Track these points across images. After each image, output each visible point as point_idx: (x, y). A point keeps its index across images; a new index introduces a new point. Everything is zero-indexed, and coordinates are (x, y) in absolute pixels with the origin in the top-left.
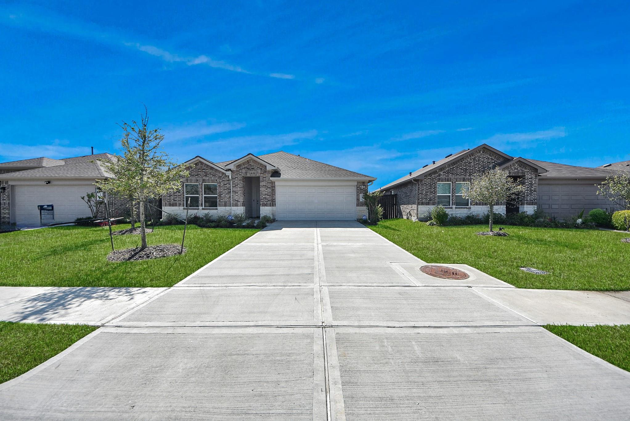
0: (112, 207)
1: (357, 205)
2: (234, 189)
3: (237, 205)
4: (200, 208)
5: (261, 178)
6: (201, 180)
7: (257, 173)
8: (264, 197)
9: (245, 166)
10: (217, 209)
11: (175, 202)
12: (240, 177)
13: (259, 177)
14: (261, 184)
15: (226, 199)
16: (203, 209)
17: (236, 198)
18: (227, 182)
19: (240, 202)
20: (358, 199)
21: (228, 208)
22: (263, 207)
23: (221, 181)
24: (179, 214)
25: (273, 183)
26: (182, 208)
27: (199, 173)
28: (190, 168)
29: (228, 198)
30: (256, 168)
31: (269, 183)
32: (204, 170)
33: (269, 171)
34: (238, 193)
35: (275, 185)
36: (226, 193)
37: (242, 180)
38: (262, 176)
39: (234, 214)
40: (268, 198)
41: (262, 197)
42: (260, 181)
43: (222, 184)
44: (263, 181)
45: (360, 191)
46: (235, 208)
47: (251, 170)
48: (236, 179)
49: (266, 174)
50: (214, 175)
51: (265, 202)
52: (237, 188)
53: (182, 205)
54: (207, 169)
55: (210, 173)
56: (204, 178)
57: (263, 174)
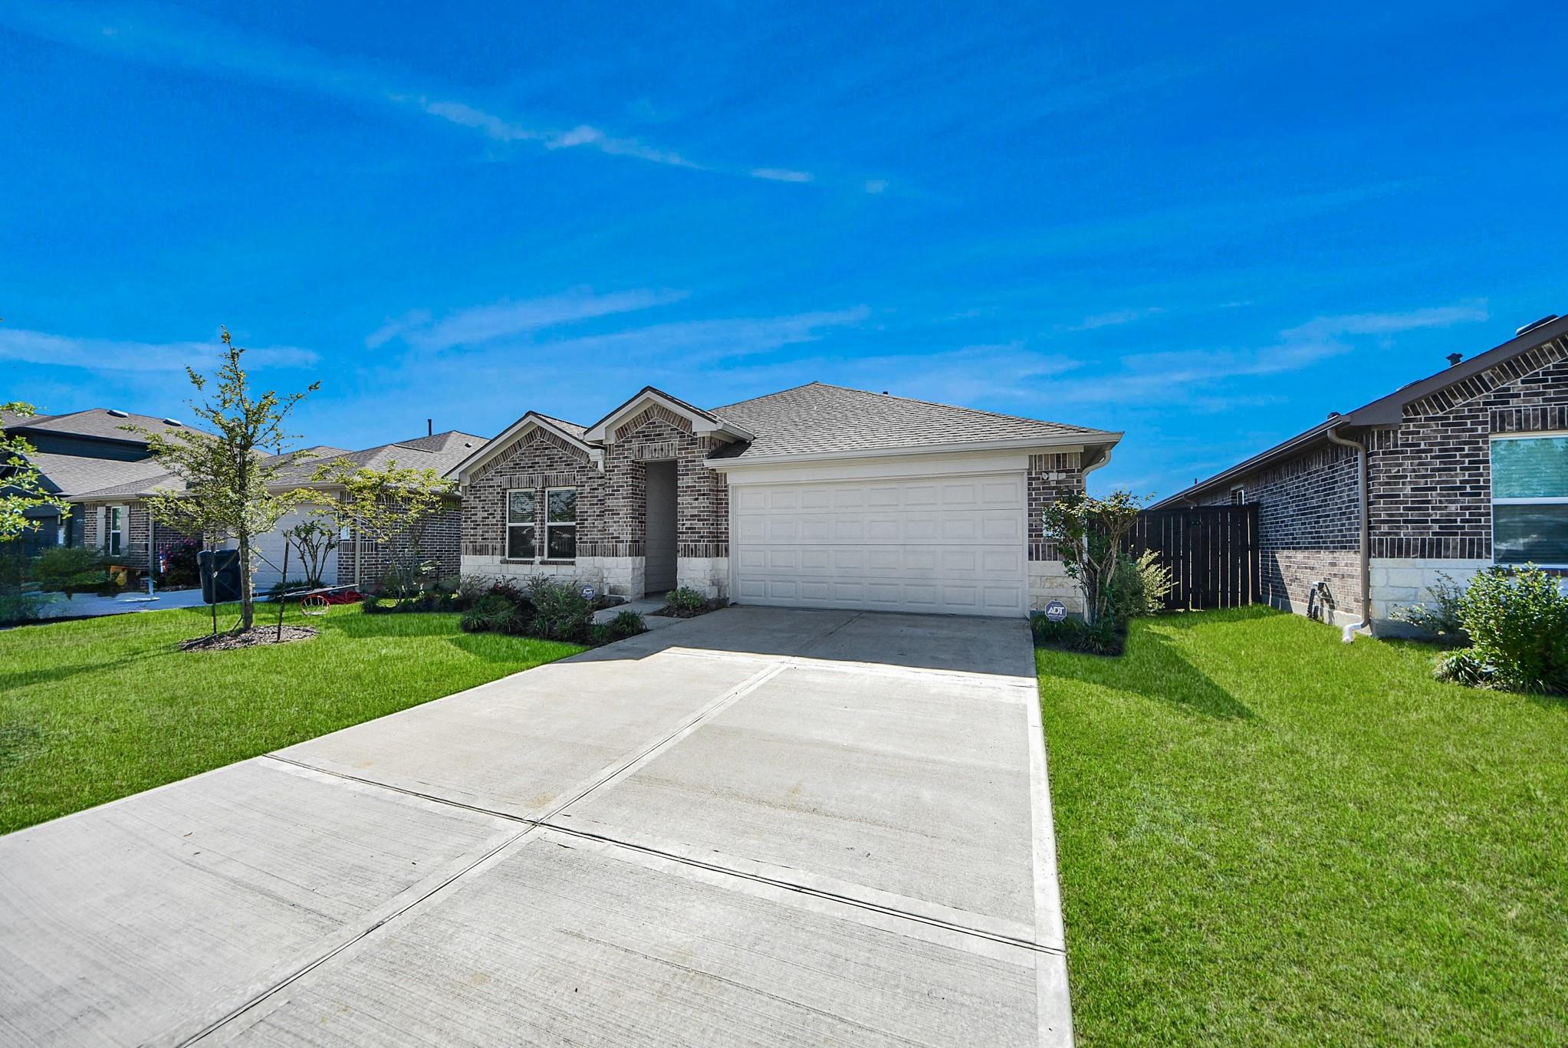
0: (377, 554)
1: (1030, 554)
3: (615, 554)
4: (538, 559)
5: (681, 463)
6: (541, 480)
7: (669, 448)
8: (688, 524)
9: (639, 429)
10: (573, 563)
11: (484, 543)
12: (625, 465)
13: (674, 464)
14: (680, 483)
15: (595, 535)
16: (542, 563)
17: (613, 529)
18: (600, 481)
19: (623, 542)
20: (1035, 529)
21: (598, 560)
22: (686, 559)
23: (583, 479)
24: (492, 576)
25: (716, 477)
26: (498, 558)
27: (536, 459)
28: (518, 448)
29: (599, 531)
30: (667, 432)
31: (701, 478)
32: (547, 452)
33: (704, 438)
34: (619, 514)
35: (725, 483)
36: (597, 516)
37: (629, 474)
38: (683, 458)
39: (609, 581)
40: (699, 528)
41: (683, 524)
42: (677, 475)
43: (587, 489)
44: (688, 475)
45: (1046, 494)
46: (609, 561)
47: (654, 439)
48: (614, 471)
49: (696, 448)
50: (568, 465)
51: (691, 541)
52: (616, 499)
53: (498, 551)
54: (553, 448)
55: (561, 458)
56: (547, 473)
57: (688, 449)
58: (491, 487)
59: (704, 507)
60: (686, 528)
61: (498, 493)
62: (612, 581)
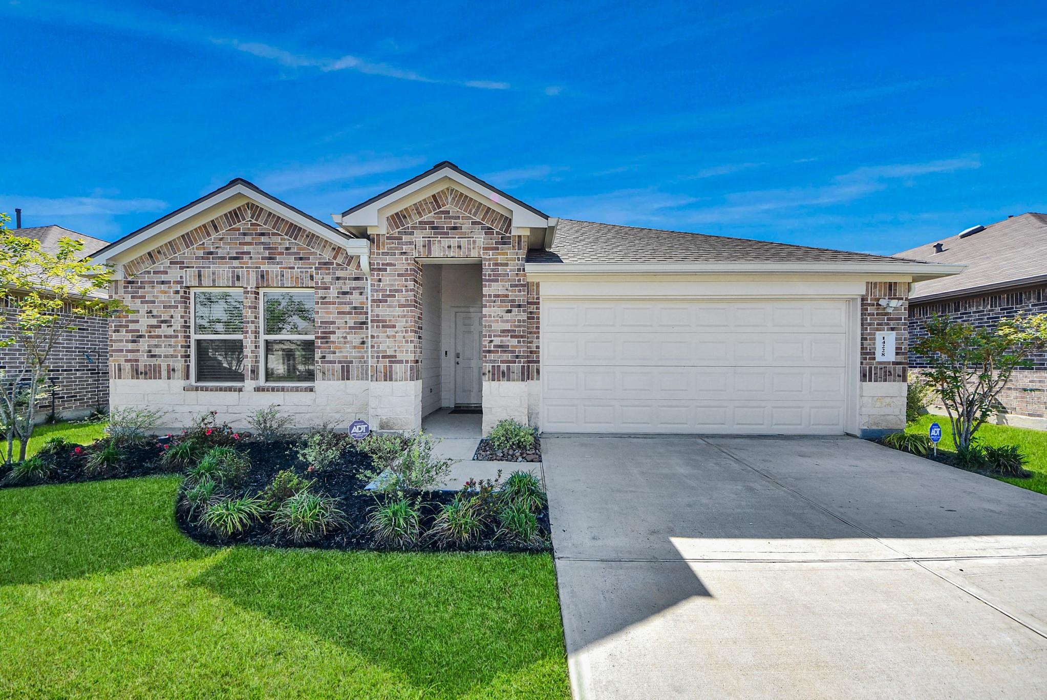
1: (865, 376)
2: (377, 311)
3: (388, 377)
4: (249, 384)
5: (488, 266)
6: (253, 277)
7: (470, 246)
8: (497, 341)
9: (425, 218)
10: (311, 390)
11: (153, 361)
12: (402, 264)
13: (477, 267)
14: (485, 291)
15: (348, 352)
16: (258, 389)
17: (387, 346)
18: (354, 284)
19: (401, 362)
20: (867, 354)
21: (353, 385)
22: (496, 383)
23: (328, 279)
24: (170, 409)
25: (530, 288)
26: (178, 383)
27: (246, 248)
28: (211, 230)
29: (355, 347)
30: (466, 226)
31: (516, 286)
32: (263, 239)
33: (520, 237)
34: (394, 327)
35: (538, 293)
36: (350, 328)
37: (411, 275)
38: (490, 260)
39: (379, 412)
40: (512, 346)
41: (491, 341)
42: (481, 281)
43: (333, 293)
44: (497, 281)
45: (878, 319)
46: (380, 387)
47: (447, 233)
48: (385, 270)
49: (509, 249)
50: (301, 259)
51: (502, 362)
52: (389, 306)
53: (179, 373)
54: (274, 234)
55: (287, 249)
56: (264, 267)
57: (497, 249)
58: (163, 283)
59: (519, 321)
60: (495, 346)
61: (177, 292)
62: (385, 414)
